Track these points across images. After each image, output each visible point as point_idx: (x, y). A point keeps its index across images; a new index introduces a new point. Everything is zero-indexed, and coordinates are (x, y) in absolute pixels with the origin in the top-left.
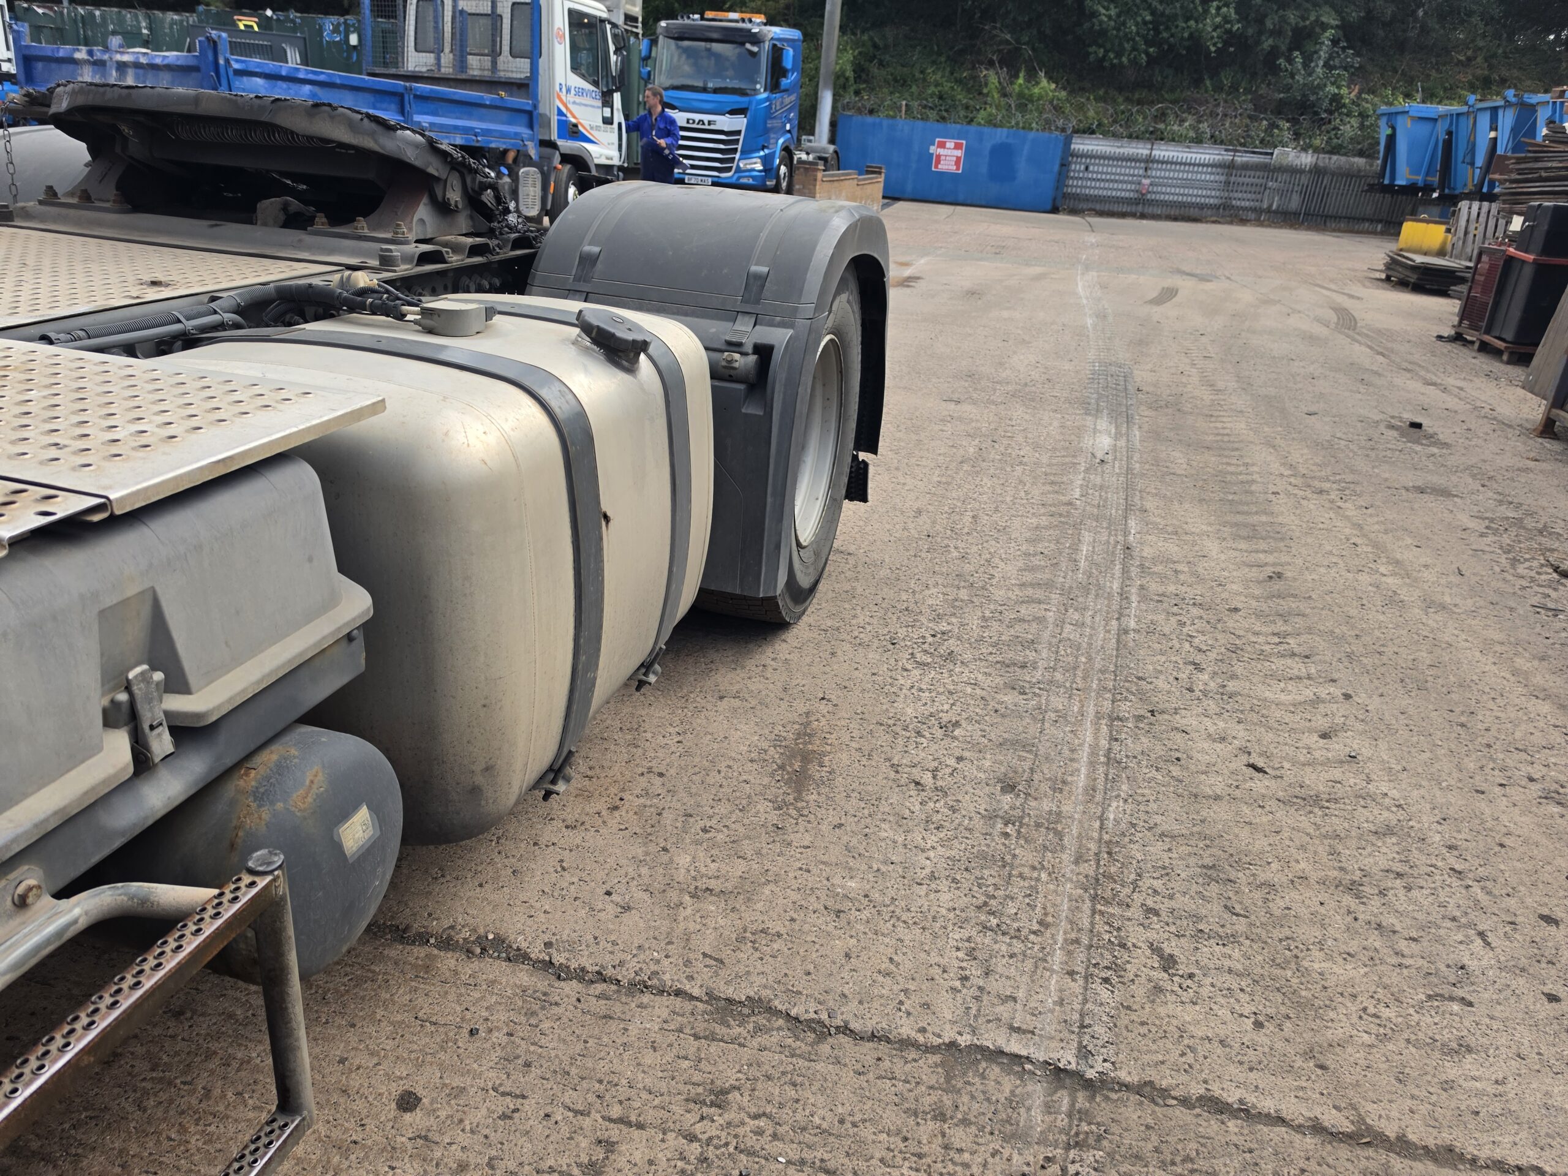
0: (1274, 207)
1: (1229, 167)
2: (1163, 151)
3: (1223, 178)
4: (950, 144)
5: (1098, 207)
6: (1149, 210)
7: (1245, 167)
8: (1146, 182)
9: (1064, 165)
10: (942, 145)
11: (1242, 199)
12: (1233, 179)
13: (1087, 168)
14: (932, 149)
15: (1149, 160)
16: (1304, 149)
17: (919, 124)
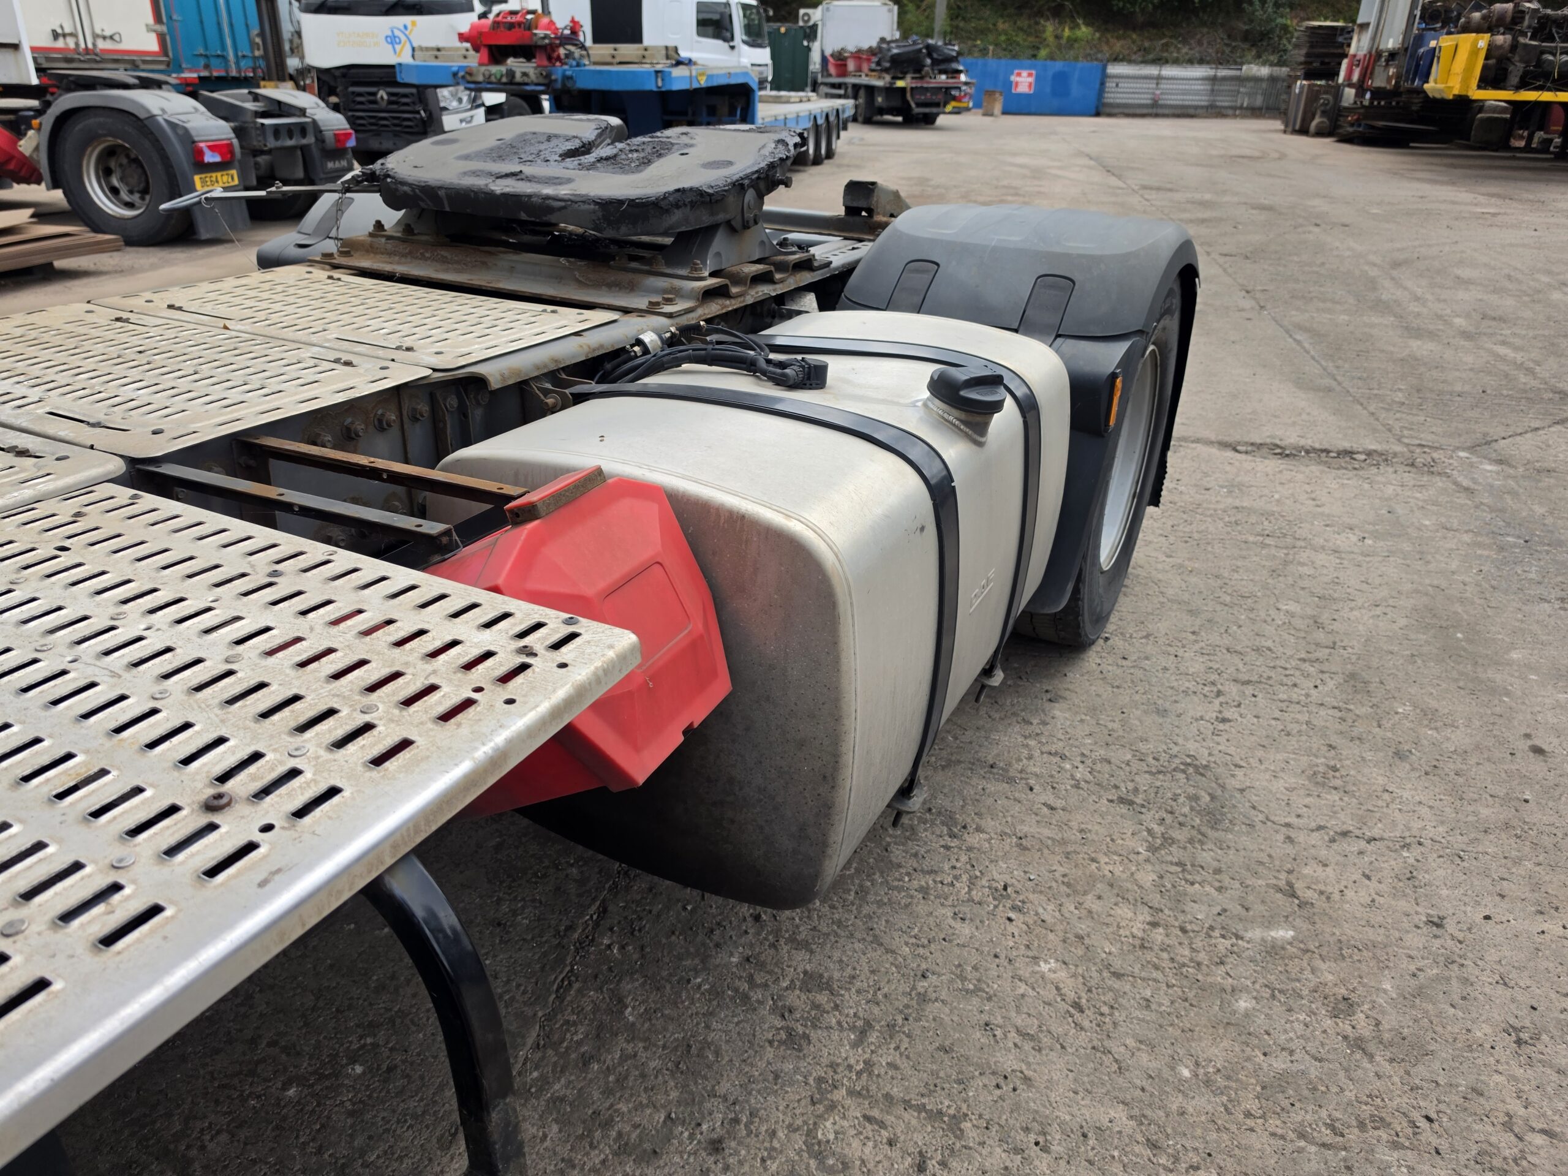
0: (1245, 105)
1: (1214, 79)
2: (1169, 71)
3: (1209, 87)
4: (1025, 73)
5: (1126, 111)
6: (1160, 111)
7: (1224, 79)
8: (1158, 92)
9: (1103, 84)
10: (1019, 75)
11: (1224, 101)
12: (1216, 87)
13: (1117, 85)
14: (1013, 78)
15: (1159, 78)
16: (1264, 64)
17: (1003, 61)
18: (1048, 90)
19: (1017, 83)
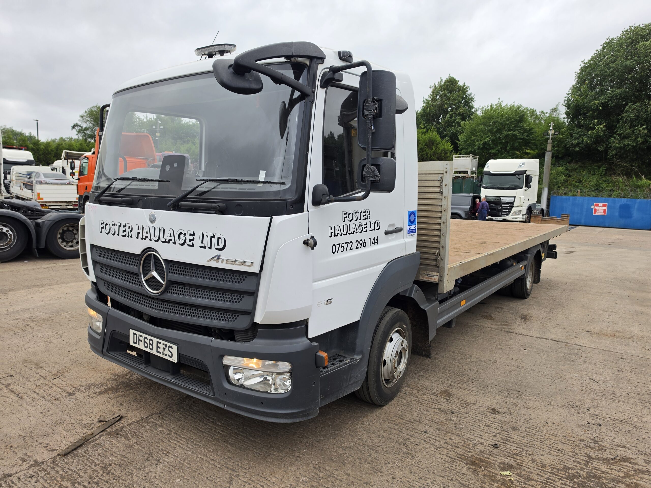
4: (600, 205)
10: (597, 205)
14: (593, 207)
17: (586, 198)
18: (617, 214)
19: (596, 210)
